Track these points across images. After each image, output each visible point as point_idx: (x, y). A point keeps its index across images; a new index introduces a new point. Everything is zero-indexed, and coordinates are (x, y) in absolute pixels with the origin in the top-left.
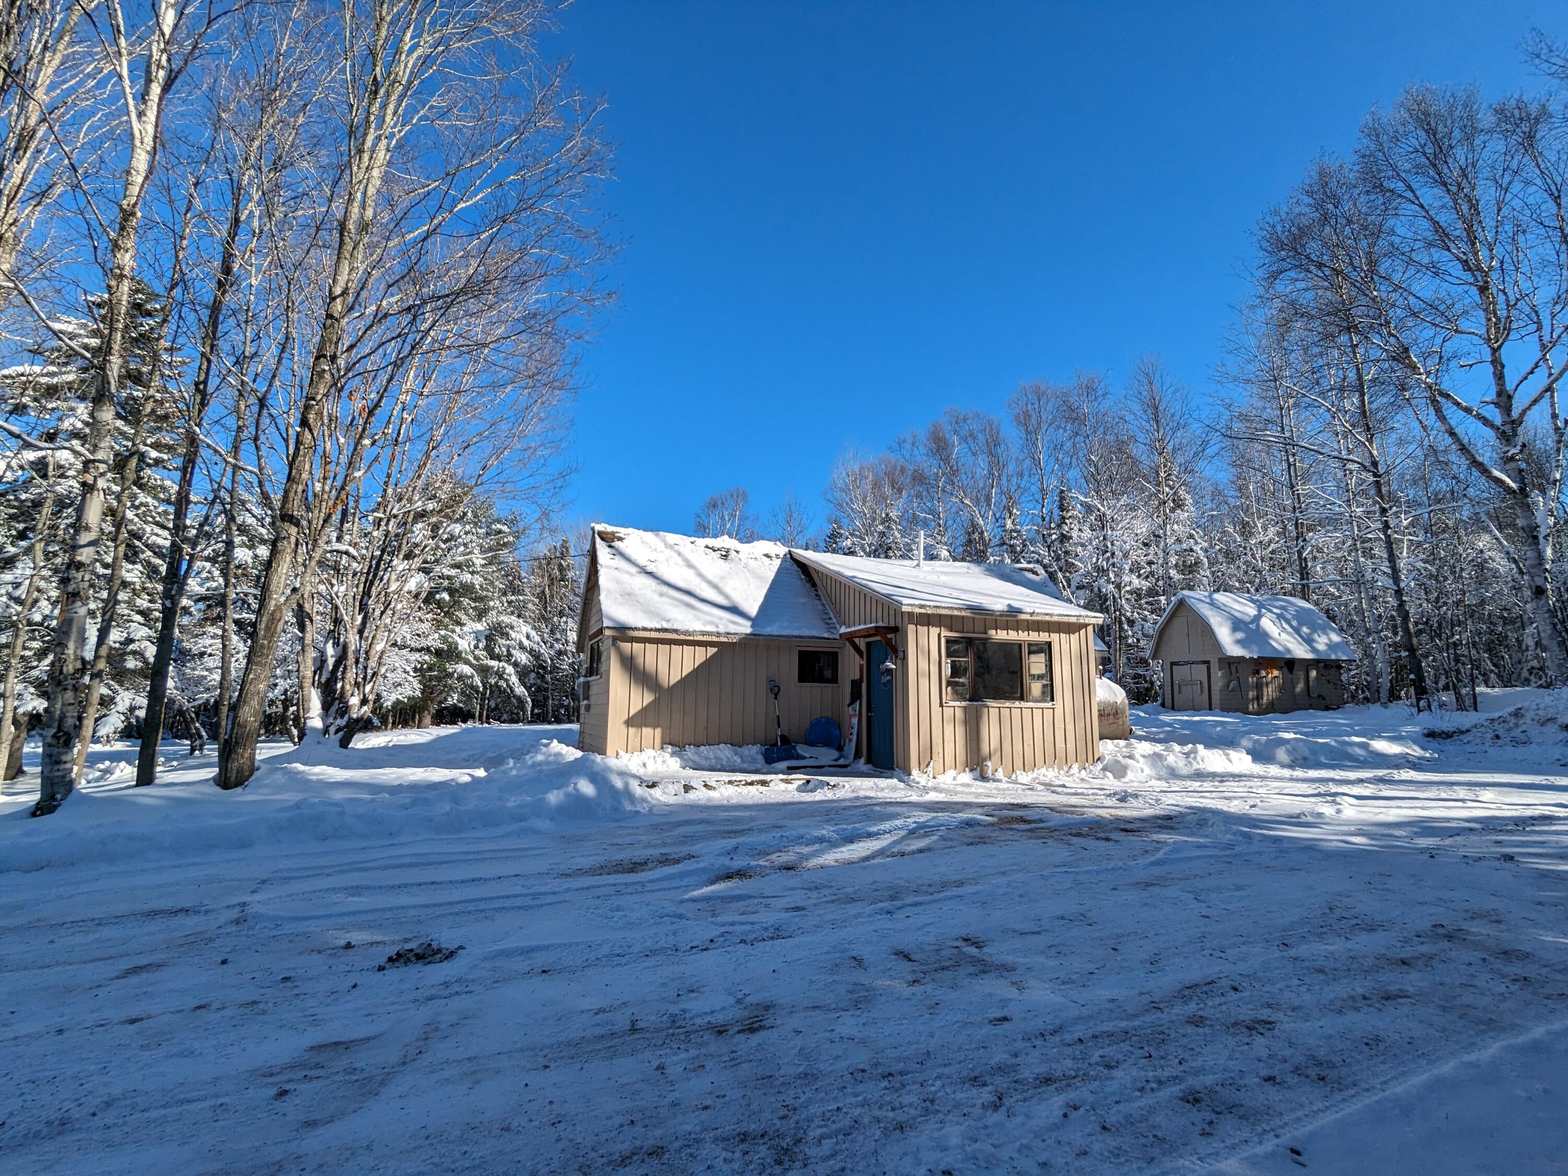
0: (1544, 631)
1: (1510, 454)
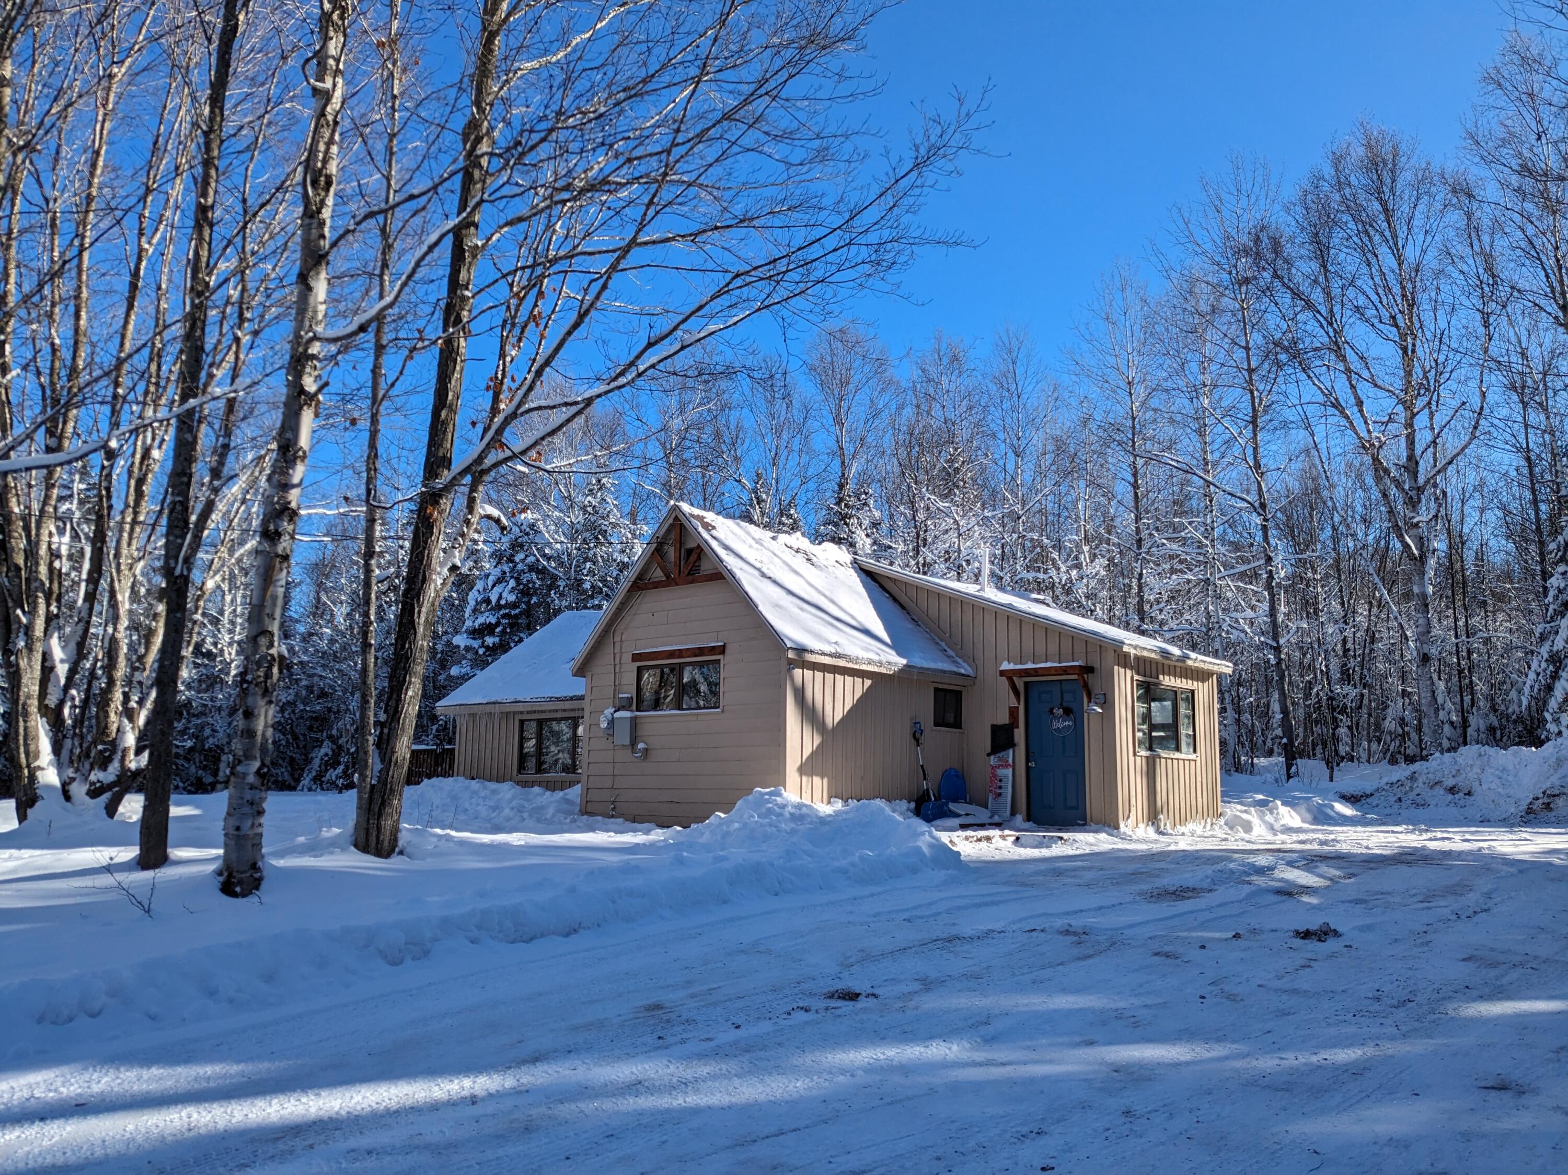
0: (1425, 698)
1: (1415, 521)
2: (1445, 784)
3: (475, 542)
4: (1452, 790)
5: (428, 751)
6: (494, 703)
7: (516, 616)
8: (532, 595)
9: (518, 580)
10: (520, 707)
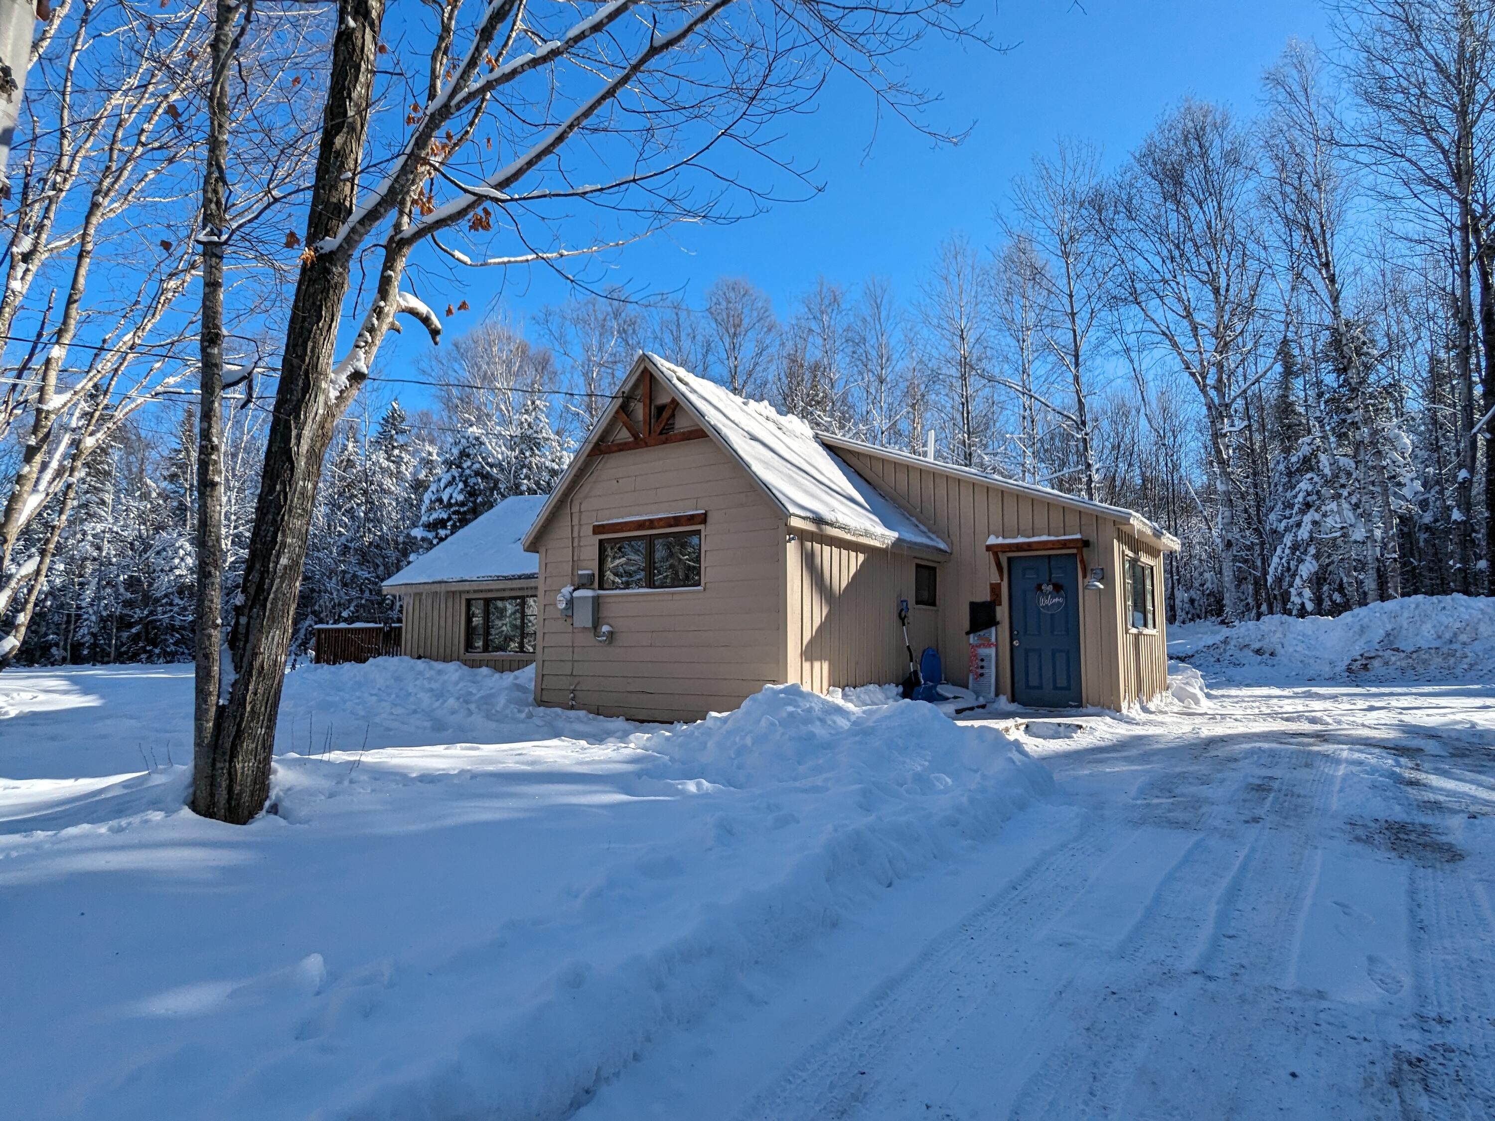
0: (1228, 576)
2: (1252, 647)
3: (430, 454)
4: (1258, 652)
5: (377, 629)
6: (440, 582)
7: (465, 513)
8: (478, 496)
9: (466, 483)
10: (466, 587)
